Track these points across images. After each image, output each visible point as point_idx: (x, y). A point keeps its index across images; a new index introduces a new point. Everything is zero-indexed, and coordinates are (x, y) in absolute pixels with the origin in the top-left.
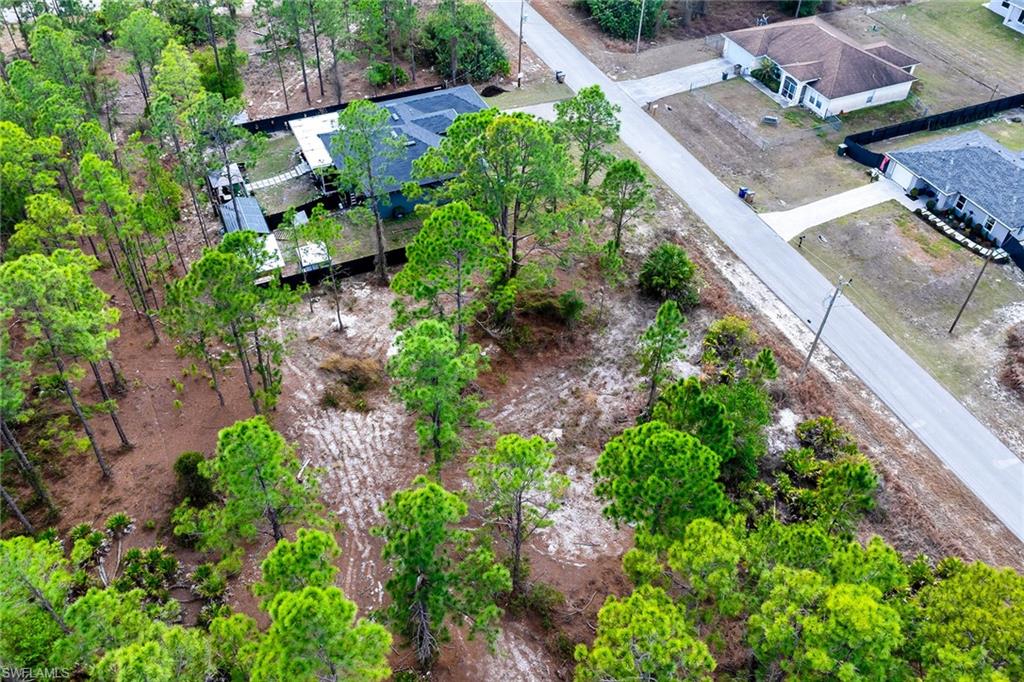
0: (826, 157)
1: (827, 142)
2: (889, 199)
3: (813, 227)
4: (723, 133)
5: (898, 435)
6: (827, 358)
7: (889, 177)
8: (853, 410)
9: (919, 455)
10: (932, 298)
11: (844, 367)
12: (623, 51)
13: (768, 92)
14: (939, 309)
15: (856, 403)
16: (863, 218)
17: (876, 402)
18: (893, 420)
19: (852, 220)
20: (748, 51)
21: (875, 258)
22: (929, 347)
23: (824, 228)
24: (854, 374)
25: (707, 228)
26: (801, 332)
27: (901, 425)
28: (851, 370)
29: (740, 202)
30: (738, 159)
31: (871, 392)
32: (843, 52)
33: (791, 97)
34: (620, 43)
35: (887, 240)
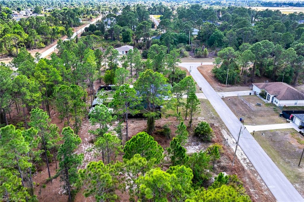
0: (275, 116)
1: (277, 112)
2: (291, 128)
3: (261, 131)
4: (243, 106)
5: (262, 188)
6: (247, 163)
7: (294, 122)
8: (250, 178)
9: (268, 195)
10: (295, 155)
11: (253, 166)
12: (223, 86)
13: (263, 99)
14: (297, 159)
15: (252, 176)
16: (279, 131)
17: (259, 178)
18: (263, 184)
19: (275, 131)
20: (259, 88)
21: (279, 141)
22: (288, 168)
23: (264, 132)
24: (255, 169)
25: (225, 125)
26: (242, 155)
27: (265, 186)
28: (254, 167)
29: (240, 122)
30: (245, 112)
31: (258, 174)
32: (287, 89)
33: (269, 100)
34: (223, 85)
35: (285, 137)
